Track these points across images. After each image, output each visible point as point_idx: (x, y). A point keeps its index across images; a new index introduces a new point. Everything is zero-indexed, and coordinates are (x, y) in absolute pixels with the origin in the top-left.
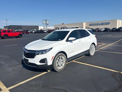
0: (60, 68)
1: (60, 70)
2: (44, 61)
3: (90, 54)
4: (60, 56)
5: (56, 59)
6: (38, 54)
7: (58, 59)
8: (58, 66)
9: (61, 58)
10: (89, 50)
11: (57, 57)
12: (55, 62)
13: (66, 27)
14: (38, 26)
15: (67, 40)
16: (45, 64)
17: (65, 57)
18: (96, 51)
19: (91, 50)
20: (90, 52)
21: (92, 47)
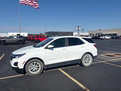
0: (34, 73)
2: (16, 64)
4: (33, 61)
5: (28, 64)
8: (31, 70)
11: (30, 62)
15: (47, 48)
16: (17, 67)
17: (40, 64)
18: (101, 62)
19: (85, 60)
20: (83, 62)
21: (86, 57)
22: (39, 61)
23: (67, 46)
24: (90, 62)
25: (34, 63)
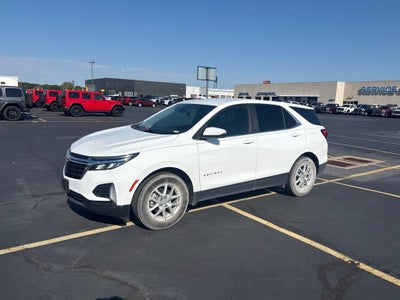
0: (160, 219)
1: (161, 225)
2: (104, 189)
3: (293, 189)
4: (162, 181)
5: (146, 189)
6: (93, 168)
7: (156, 189)
8: (154, 212)
9: (169, 189)
10: (287, 176)
11: (151, 182)
12: (141, 199)
13: (273, 94)
14: (184, 86)
16: (107, 200)
17: (182, 188)
18: (328, 181)
19: (297, 177)
20: (294, 182)
21: (302, 168)
22: (179, 179)
23: (254, 132)
24: (309, 183)
25: (163, 187)
